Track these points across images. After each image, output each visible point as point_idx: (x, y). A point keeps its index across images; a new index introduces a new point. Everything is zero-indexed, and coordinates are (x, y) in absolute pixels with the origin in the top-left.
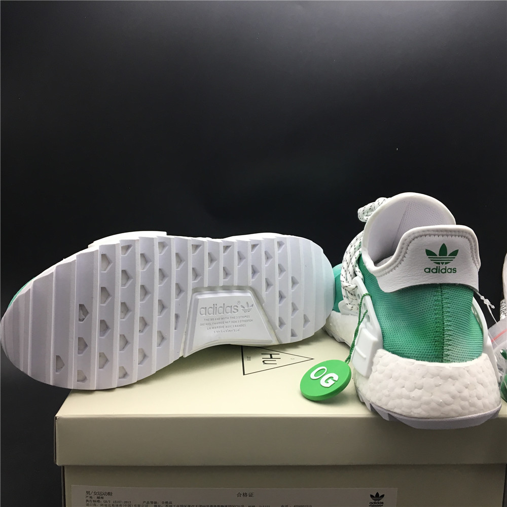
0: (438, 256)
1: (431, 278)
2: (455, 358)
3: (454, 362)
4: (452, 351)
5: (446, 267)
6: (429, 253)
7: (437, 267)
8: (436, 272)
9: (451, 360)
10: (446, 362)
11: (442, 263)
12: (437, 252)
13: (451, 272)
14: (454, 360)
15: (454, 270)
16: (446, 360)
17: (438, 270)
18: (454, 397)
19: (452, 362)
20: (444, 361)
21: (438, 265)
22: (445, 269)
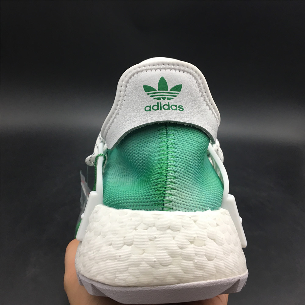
0: (158, 91)
1: (152, 116)
2: (180, 205)
3: (179, 211)
4: (176, 196)
5: (169, 103)
6: (147, 89)
7: (158, 103)
8: (158, 109)
9: (174, 208)
10: (167, 210)
11: (164, 99)
12: (156, 87)
13: (176, 109)
14: (178, 208)
15: (181, 108)
16: (167, 207)
17: (159, 107)
18: (173, 255)
19: (176, 210)
20: (164, 209)
21: (158, 101)
22: (168, 106)
